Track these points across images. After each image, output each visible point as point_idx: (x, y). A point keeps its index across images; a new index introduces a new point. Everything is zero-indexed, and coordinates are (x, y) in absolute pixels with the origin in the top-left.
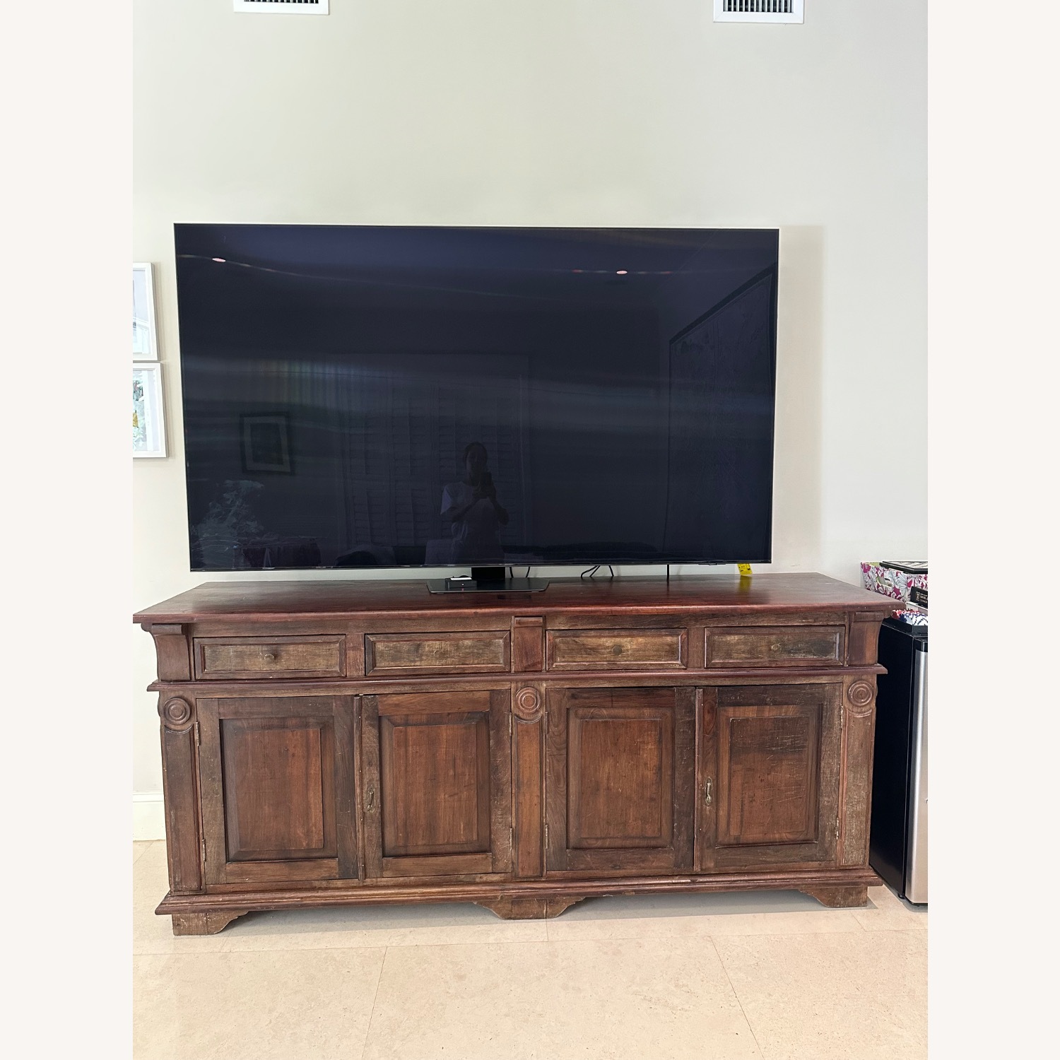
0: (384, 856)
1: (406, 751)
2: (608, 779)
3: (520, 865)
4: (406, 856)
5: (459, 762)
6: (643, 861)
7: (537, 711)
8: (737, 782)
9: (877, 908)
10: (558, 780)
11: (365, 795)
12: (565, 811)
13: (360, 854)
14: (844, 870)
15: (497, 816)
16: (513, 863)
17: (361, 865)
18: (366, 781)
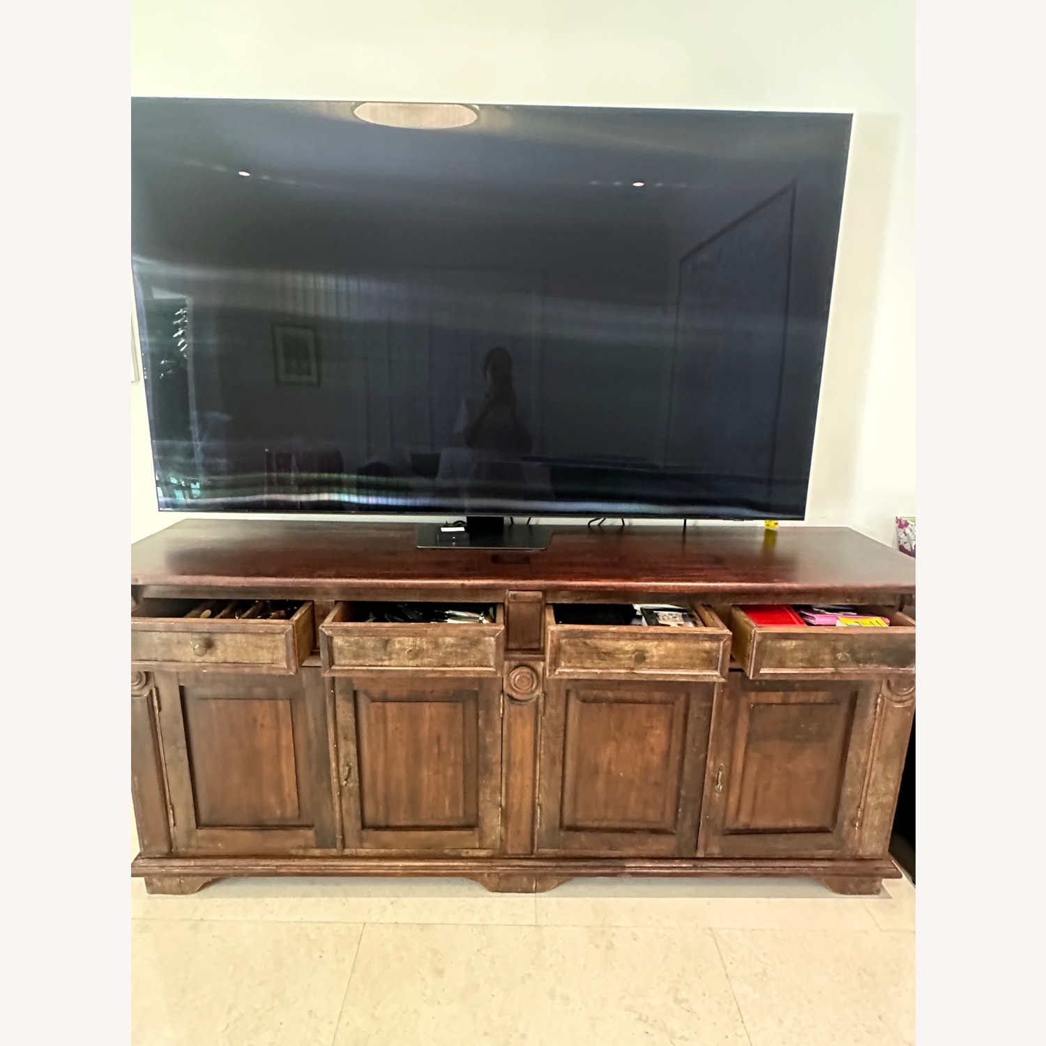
0: (364, 827)
1: (385, 728)
2: (609, 763)
3: (509, 842)
4: (388, 828)
5: (444, 740)
6: (642, 844)
7: (532, 692)
8: (753, 769)
9: (890, 898)
10: (553, 761)
11: (341, 769)
12: (560, 793)
13: (338, 826)
14: (861, 859)
15: (485, 795)
16: (501, 840)
17: (339, 837)
18: (342, 754)
